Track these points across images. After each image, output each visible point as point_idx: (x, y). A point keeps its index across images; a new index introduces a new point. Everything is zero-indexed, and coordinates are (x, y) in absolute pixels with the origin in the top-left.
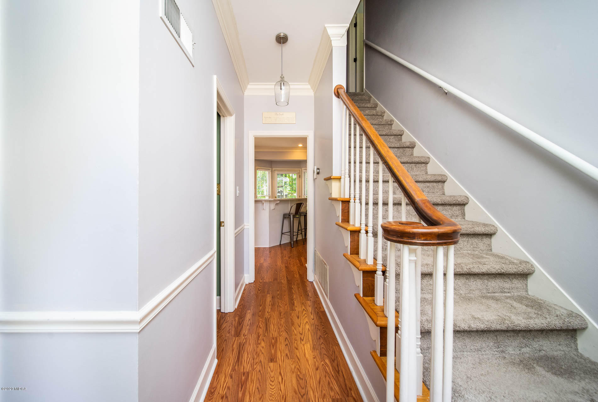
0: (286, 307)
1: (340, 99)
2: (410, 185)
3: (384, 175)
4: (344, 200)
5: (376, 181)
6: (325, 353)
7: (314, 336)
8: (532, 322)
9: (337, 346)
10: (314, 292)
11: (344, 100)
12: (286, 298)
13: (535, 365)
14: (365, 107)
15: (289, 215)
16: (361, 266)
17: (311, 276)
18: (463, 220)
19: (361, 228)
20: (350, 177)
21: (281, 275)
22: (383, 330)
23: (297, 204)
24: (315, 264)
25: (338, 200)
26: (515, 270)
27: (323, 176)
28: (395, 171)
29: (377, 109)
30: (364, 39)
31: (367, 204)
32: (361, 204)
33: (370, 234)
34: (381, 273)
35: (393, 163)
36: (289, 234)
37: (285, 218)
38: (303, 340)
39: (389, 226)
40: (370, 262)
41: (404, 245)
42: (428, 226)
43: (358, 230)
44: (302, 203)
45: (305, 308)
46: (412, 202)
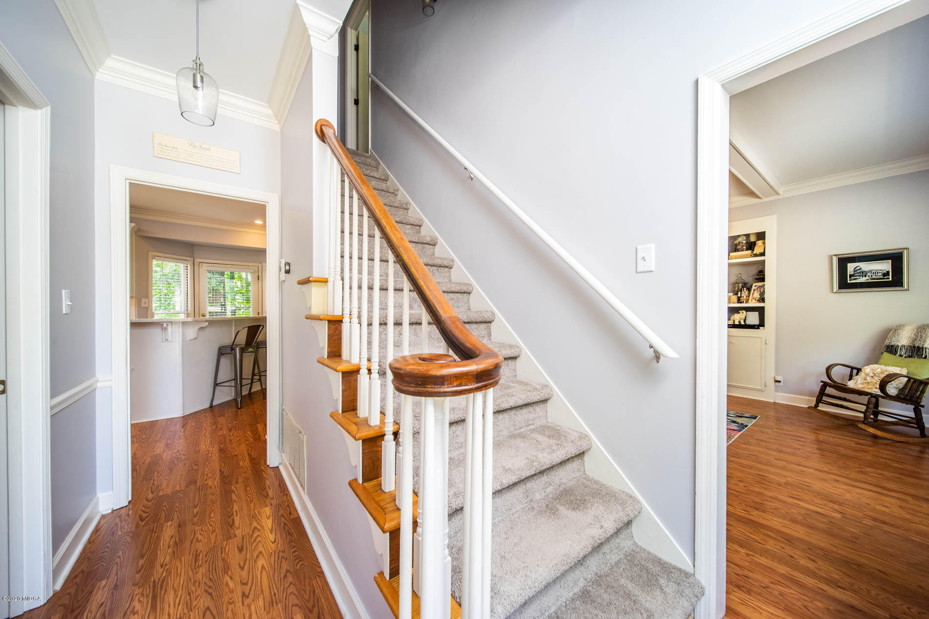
0: (213, 537)
1: (326, 146)
2: (434, 294)
3: (397, 280)
4: (331, 319)
5: (384, 289)
6: (296, 601)
7: (274, 577)
8: (554, 455)
9: (319, 576)
10: (280, 485)
11: (332, 146)
12: (216, 517)
13: (558, 506)
14: (370, 176)
15: (232, 349)
16: (360, 431)
17: (274, 457)
18: (489, 341)
19: (360, 365)
20: (343, 279)
21: (207, 469)
22: (395, 535)
23: (249, 327)
24: (282, 433)
25: (321, 320)
26: (538, 397)
27: (296, 276)
28: (413, 270)
29: (388, 182)
30: (370, 72)
31: (370, 324)
32: (361, 325)
33: (375, 375)
34: (392, 437)
35: (409, 258)
36: (233, 383)
37: (223, 354)
38: (247, 597)
39: (402, 367)
40: (375, 421)
41: (426, 398)
42: (462, 360)
43: (355, 370)
44: (260, 325)
45: (258, 523)
46: (437, 319)
